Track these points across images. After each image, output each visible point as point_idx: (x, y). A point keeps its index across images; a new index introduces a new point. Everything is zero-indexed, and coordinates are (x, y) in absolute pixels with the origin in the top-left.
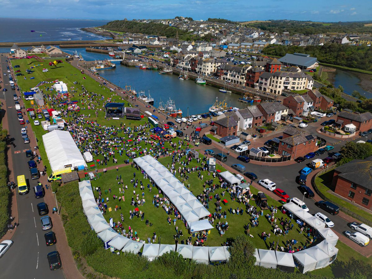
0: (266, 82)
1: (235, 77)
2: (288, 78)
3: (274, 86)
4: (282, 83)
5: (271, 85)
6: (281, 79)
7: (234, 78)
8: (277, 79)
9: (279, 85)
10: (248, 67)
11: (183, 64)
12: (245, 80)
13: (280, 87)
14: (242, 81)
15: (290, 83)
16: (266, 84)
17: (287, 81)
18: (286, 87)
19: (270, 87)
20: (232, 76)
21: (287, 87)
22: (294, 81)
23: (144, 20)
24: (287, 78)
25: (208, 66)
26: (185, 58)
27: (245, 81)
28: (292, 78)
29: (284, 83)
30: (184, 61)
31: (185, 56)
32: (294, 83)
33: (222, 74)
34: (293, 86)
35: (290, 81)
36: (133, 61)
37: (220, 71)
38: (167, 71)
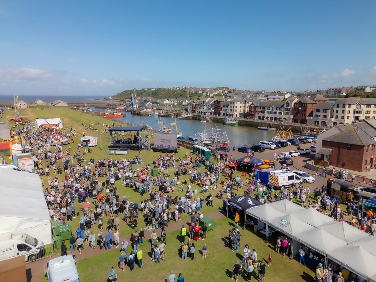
0: (325, 114)
1: (275, 113)
2: (359, 106)
3: (340, 118)
4: (352, 112)
5: (335, 116)
6: (349, 107)
7: (275, 115)
8: (344, 107)
9: (347, 115)
10: (293, 100)
11: (204, 108)
12: (291, 115)
13: (348, 118)
14: (286, 117)
15: (363, 111)
16: (325, 116)
17: (358, 109)
18: (357, 118)
19: (333, 119)
20: (271, 113)
21: (359, 116)
22: (368, 109)
23: (152, 89)
24: (357, 106)
25: (236, 107)
26: (206, 102)
27: (292, 117)
28: (366, 106)
29: (354, 112)
30: (205, 106)
31: (206, 100)
32: (368, 112)
33: (256, 113)
34: (368, 115)
35: (363, 109)
36: (145, 110)
37: (253, 110)
38: (186, 116)
